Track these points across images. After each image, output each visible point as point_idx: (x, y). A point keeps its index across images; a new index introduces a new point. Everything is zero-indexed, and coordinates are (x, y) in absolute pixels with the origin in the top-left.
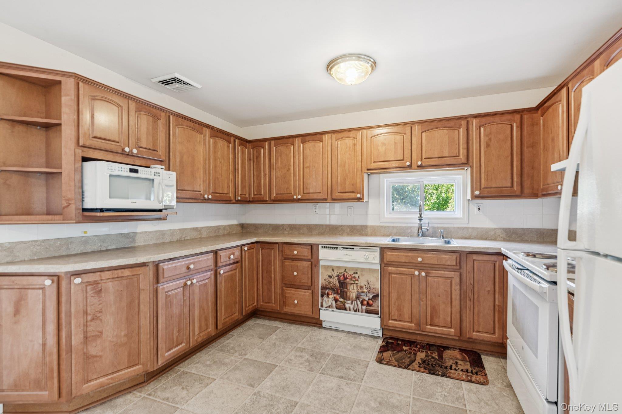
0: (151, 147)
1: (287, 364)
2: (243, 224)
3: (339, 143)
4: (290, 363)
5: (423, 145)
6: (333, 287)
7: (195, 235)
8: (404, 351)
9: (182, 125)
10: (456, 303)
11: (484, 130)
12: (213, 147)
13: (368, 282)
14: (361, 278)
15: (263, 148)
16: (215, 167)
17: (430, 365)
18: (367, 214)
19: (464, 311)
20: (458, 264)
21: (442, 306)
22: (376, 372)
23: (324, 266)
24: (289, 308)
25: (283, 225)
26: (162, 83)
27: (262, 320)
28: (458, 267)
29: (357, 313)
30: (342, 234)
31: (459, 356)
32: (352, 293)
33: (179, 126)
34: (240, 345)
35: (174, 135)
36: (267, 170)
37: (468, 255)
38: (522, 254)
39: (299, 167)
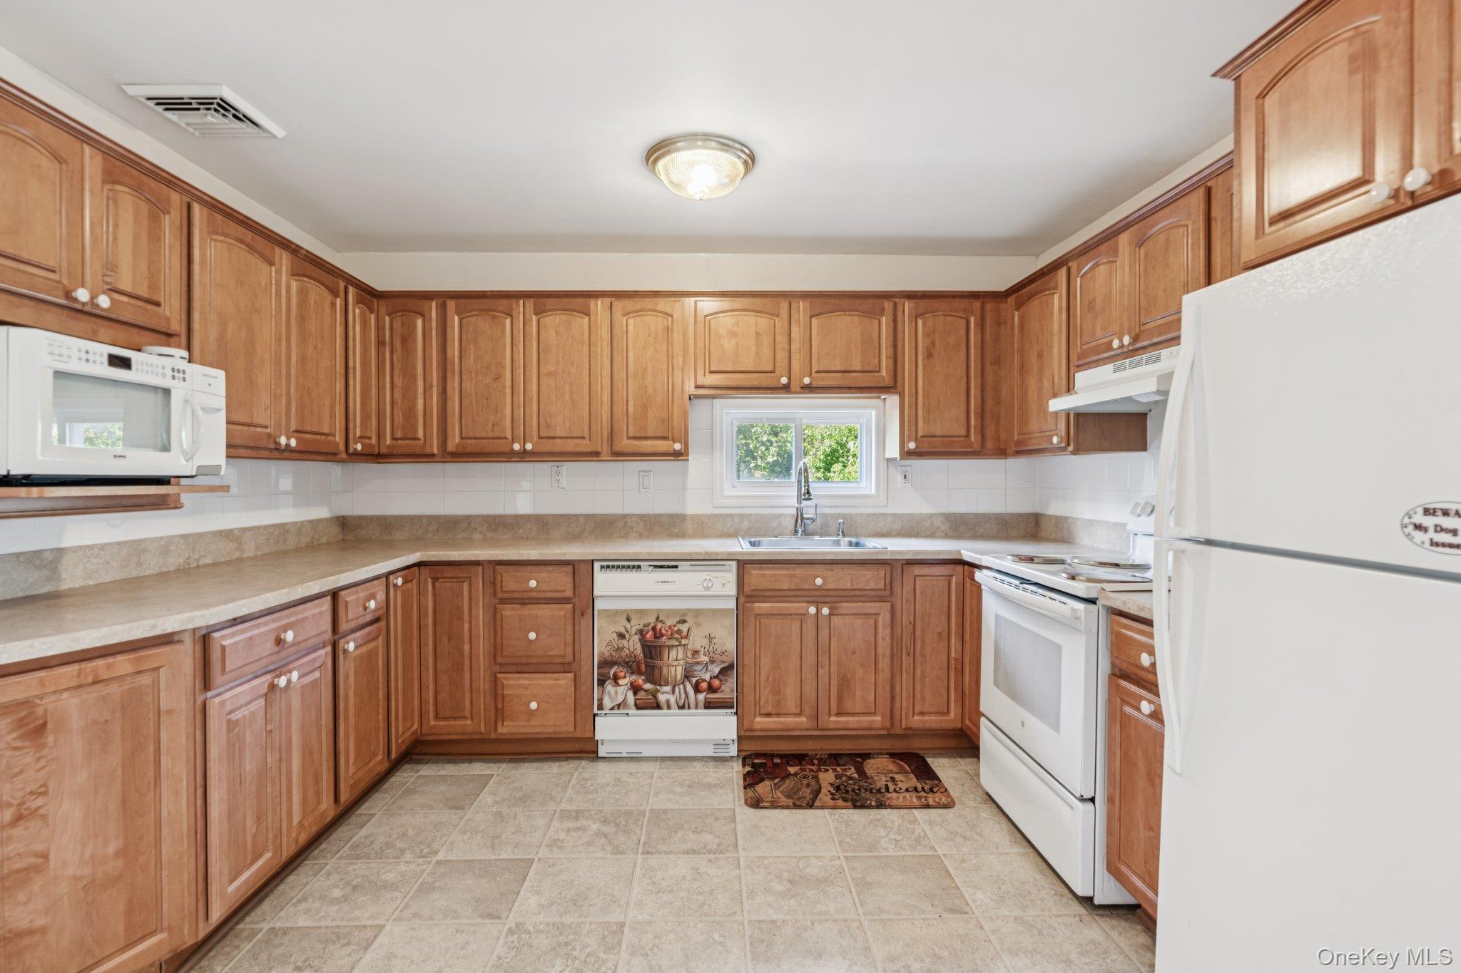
0: (143, 291)
1: (555, 851)
2: (344, 517)
3: (631, 321)
4: (561, 848)
5: (813, 343)
6: (627, 660)
7: (225, 550)
8: (792, 775)
9: (224, 234)
10: (884, 663)
11: (924, 324)
12: (297, 302)
13: (710, 638)
14: (694, 631)
15: (423, 316)
16: (303, 359)
17: (850, 792)
18: (684, 488)
19: (898, 678)
20: (888, 587)
21: (860, 673)
22: (756, 826)
23: (605, 610)
24: (511, 723)
25: (469, 517)
26: (158, 104)
27: (434, 767)
28: (888, 593)
29: (686, 711)
30: (626, 536)
31: (892, 767)
32: (673, 669)
33: (215, 237)
34: (403, 835)
35: (203, 262)
36: (435, 374)
37: (905, 566)
38: (1010, 557)
39: (527, 373)
